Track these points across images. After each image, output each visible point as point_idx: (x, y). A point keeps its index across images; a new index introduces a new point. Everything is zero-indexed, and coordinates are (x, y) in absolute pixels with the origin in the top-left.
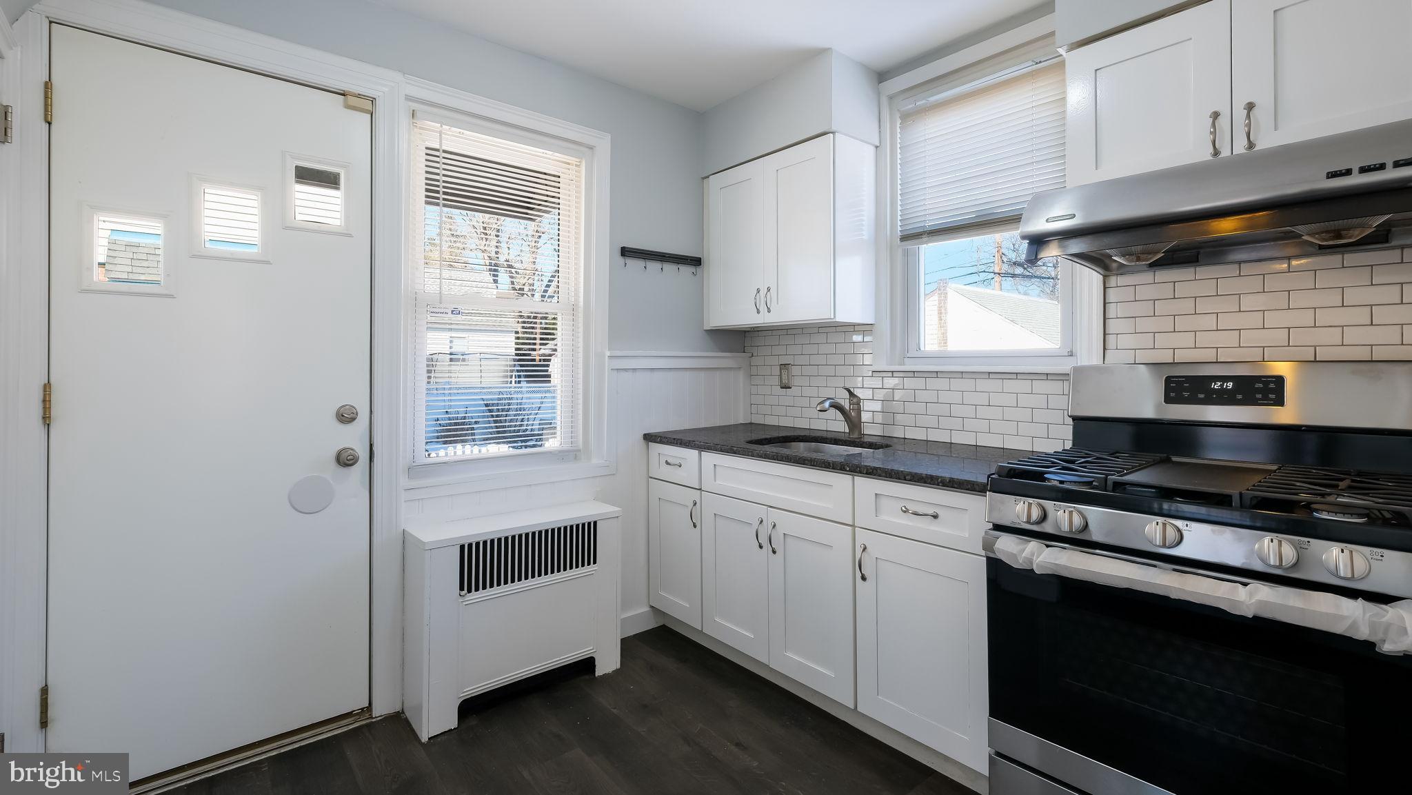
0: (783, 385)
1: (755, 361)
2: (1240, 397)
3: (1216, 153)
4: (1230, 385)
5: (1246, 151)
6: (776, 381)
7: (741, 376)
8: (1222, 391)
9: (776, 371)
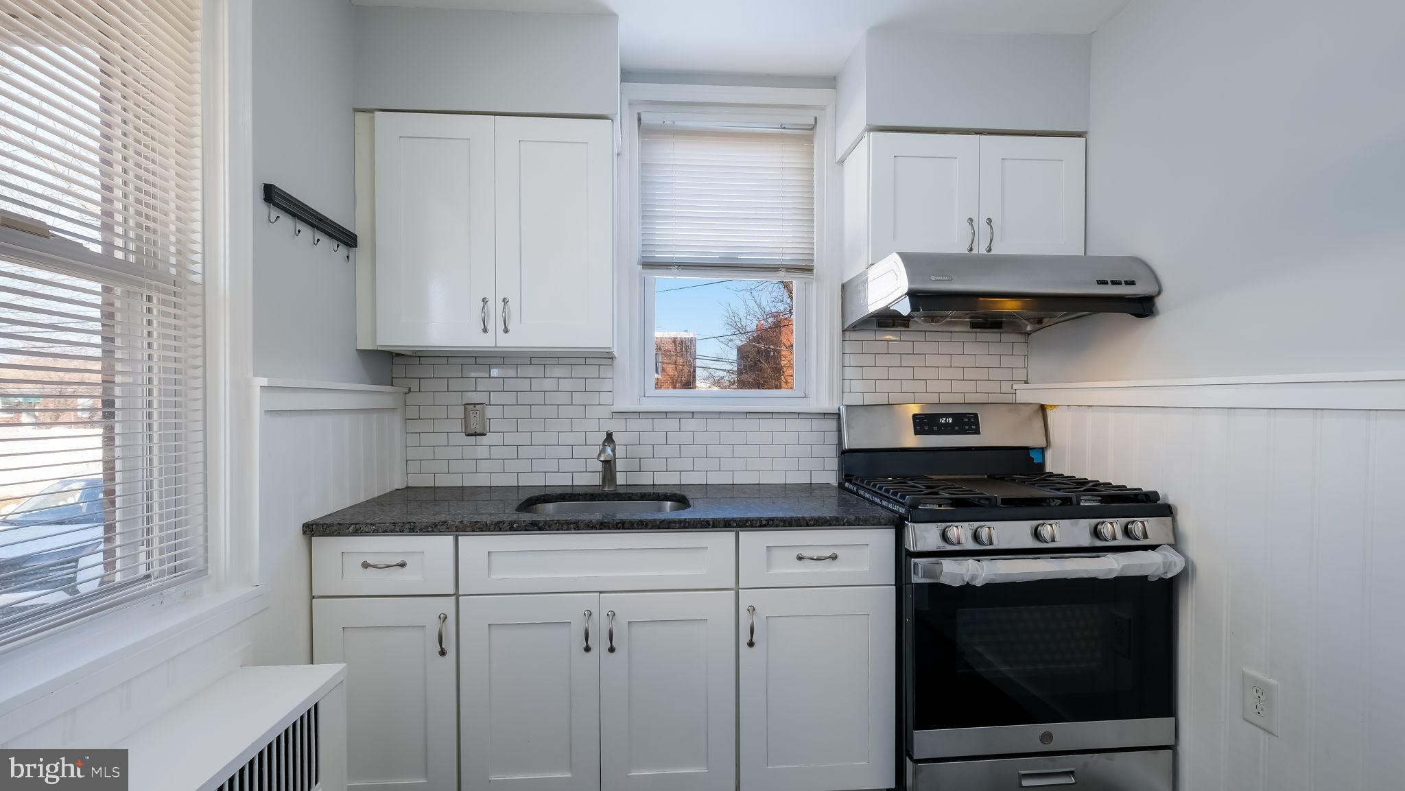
0: (470, 431)
1: (413, 399)
2: (957, 428)
3: (971, 250)
4: (950, 420)
5: (986, 253)
6: (458, 426)
7: (397, 420)
8: (947, 424)
9: (460, 413)
